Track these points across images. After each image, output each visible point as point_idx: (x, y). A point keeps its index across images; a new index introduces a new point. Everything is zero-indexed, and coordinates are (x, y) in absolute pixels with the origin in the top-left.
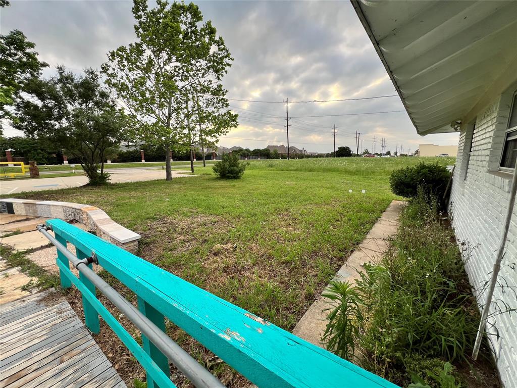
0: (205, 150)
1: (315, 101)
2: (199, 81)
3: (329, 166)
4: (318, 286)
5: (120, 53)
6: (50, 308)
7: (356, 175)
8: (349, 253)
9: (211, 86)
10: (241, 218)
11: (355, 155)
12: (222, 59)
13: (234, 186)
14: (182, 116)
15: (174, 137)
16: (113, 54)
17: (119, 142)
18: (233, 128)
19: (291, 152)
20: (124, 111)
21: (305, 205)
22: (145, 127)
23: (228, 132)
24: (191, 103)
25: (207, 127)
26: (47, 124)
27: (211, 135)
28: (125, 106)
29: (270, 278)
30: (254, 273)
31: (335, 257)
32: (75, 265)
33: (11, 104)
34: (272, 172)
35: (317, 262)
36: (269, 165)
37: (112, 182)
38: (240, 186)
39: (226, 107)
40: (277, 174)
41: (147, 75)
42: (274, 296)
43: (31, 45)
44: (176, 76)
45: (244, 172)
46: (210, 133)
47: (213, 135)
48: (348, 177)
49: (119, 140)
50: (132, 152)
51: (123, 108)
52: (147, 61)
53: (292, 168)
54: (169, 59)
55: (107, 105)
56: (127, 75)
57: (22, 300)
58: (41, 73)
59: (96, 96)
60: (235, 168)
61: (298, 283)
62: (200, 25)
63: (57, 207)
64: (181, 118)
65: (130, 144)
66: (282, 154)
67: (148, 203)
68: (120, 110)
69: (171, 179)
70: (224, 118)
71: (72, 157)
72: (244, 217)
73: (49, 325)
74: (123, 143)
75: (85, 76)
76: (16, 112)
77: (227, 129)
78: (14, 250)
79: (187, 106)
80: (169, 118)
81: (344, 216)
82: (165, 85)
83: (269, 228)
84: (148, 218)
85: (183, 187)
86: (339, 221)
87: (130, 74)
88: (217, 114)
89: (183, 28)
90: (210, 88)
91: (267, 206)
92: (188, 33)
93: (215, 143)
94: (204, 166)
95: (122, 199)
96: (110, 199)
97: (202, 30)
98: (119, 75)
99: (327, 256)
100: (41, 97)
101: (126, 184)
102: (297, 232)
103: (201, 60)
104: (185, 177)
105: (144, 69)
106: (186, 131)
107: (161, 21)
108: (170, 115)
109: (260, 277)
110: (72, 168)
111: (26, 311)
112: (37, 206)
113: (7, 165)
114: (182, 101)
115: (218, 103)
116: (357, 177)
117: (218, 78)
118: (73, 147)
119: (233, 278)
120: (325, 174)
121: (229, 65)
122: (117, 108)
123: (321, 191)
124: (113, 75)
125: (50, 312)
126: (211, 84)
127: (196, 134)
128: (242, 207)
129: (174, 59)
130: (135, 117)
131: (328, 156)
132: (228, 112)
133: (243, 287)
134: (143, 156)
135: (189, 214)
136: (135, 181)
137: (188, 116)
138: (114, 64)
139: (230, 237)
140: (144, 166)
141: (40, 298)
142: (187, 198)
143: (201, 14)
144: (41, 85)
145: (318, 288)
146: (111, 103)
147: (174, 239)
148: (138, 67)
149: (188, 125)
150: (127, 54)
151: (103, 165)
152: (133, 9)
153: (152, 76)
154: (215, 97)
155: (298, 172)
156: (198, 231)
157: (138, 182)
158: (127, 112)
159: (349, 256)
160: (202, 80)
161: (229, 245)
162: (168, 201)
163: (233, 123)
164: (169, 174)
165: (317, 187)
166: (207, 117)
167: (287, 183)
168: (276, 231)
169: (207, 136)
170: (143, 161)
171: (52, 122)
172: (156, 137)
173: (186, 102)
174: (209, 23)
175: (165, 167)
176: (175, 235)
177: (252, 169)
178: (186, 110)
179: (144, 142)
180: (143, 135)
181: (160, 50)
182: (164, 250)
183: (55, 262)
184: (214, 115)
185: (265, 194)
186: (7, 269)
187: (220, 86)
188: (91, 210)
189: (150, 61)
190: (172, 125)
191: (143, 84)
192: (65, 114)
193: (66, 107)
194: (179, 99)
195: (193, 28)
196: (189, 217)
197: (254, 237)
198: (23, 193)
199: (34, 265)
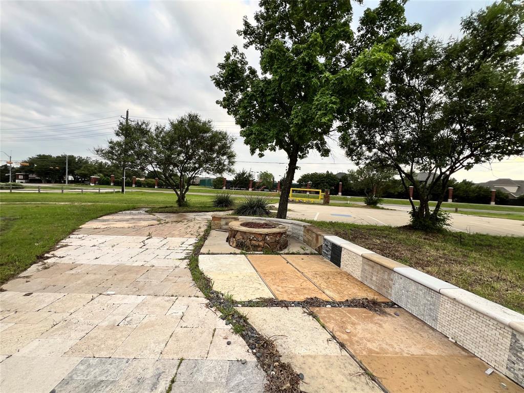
110: (345, 199)
112: (395, 277)
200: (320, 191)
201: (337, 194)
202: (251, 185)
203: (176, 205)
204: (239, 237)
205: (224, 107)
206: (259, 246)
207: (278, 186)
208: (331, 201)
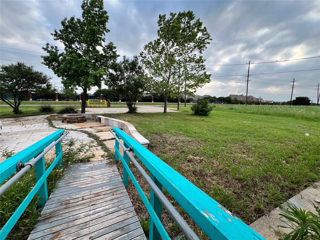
0: (187, 97)
1: (277, 61)
2: (188, 56)
3: (285, 112)
4: (268, 205)
5: (150, 45)
6: (111, 168)
7: (315, 121)
8: (302, 187)
9: (195, 57)
10: (207, 142)
11: (314, 104)
12: (204, 40)
13: (203, 120)
14: (176, 77)
15: (170, 89)
16: (146, 47)
17: (143, 91)
18: (207, 83)
19: (249, 100)
20: (148, 75)
21: (259, 140)
22: (157, 83)
23: (203, 86)
24: (182, 69)
25: (190, 83)
26: (116, 83)
27: (192, 88)
28: (148, 73)
29: (226, 187)
30: (213, 180)
31: (287, 187)
32: (125, 151)
33: (105, 75)
34: (232, 113)
35: (268, 186)
36: (230, 108)
37: (138, 112)
38: (208, 120)
39: (204, 70)
40: (236, 115)
41: (160, 55)
42: (228, 200)
43: (115, 48)
44: (175, 54)
45: (211, 111)
46: (191, 86)
47: (193, 88)
48: (305, 123)
49: (144, 90)
50: (148, 97)
51: (147, 74)
52: (161, 48)
53: (249, 111)
54: (173, 45)
55: (140, 72)
56: (151, 56)
57: (101, 161)
58: (117, 60)
59: (137, 68)
60: (205, 109)
61: (249, 197)
62: (192, 22)
63: (115, 122)
64: (175, 78)
65: (149, 92)
66: (240, 101)
67: (154, 125)
68: (146, 75)
69: (166, 113)
70: (201, 77)
71: (123, 98)
72: (209, 142)
73: (110, 176)
74: (145, 92)
75: (133, 59)
76: (106, 78)
77: (203, 83)
78: (100, 138)
79: (180, 71)
80: (169, 78)
81: (298, 155)
82: (169, 60)
83: (227, 152)
84: (154, 133)
85: (172, 118)
86: (293, 158)
87: (153, 56)
88: (197, 75)
89: (182, 26)
90: (194, 59)
91: (227, 136)
92: (185, 28)
93: (194, 93)
94: (185, 106)
95: (142, 121)
96: (137, 120)
97: (194, 25)
98: (147, 57)
99: (278, 184)
100: (116, 71)
101: (144, 113)
102: (250, 159)
103: (191, 43)
104: (174, 112)
105: (160, 52)
106: (177, 86)
107: (171, 24)
108: (170, 76)
109: (218, 184)
110: (122, 104)
111: (102, 167)
112: (109, 120)
113: (100, 101)
114: (177, 68)
115: (199, 68)
116: (315, 123)
117: (201, 52)
118: (124, 94)
119: (199, 179)
120: (280, 118)
121: (209, 43)
122: (145, 74)
123: (275, 131)
124: (145, 57)
125: (110, 170)
126: (195, 56)
127: (183, 87)
128: (208, 134)
129: (176, 44)
130: (152, 78)
131: (283, 104)
132: (205, 73)
133: (205, 187)
134: (153, 99)
135: (175, 134)
136: (148, 112)
137: (179, 77)
138: (146, 52)
139: (199, 153)
140: (153, 104)
141: (107, 162)
142: (174, 124)
143: (194, 16)
144: (117, 65)
145: (267, 207)
146: (142, 71)
147: (166, 147)
148: (157, 52)
149: (179, 82)
150: (152, 45)
151: (135, 103)
152: (158, 21)
153: (163, 56)
154: (197, 64)
155: (253, 115)
156: (179, 145)
157: (149, 113)
158: (149, 76)
159: (302, 190)
160: (190, 55)
161: (198, 158)
162: (164, 125)
163: (207, 80)
164: (165, 109)
165: (272, 127)
166: (191, 77)
167: (244, 122)
168: (233, 155)
169: (189, 88)
170: (153, 102)
171: (118, 82)
172: (161, 89)
173: (179, 69)
174: (198, 20)
175: (164, 106)
176: (166, 145)
177: (217, 110)
178: (178, 73)
179: (155, 92)
180: (155, 88)
181: (169, 41)
182: (160, 152)
183: (113, 147)
184: (195, 75)
185: (225, 128)
186: (97, 146)
187: (201, 57)
188: (129, 125)
189: (163, 48)
190: (170, 82)
191: (158, 60)
192: (123, 78)
193: (124, 74)
194: (176, 67)
195: (188, 25)
196: (175, 136)
197: (216, 156)
198: (105, 114)
199: (106, 147)
200: (105, 100)
201: (119, 101)
202: (57, 97)
203: (13, 113)
204: (67, 119)
205: (46, 65)
206: (76, 121)
207: (80, 98)
208: (111, 105)
